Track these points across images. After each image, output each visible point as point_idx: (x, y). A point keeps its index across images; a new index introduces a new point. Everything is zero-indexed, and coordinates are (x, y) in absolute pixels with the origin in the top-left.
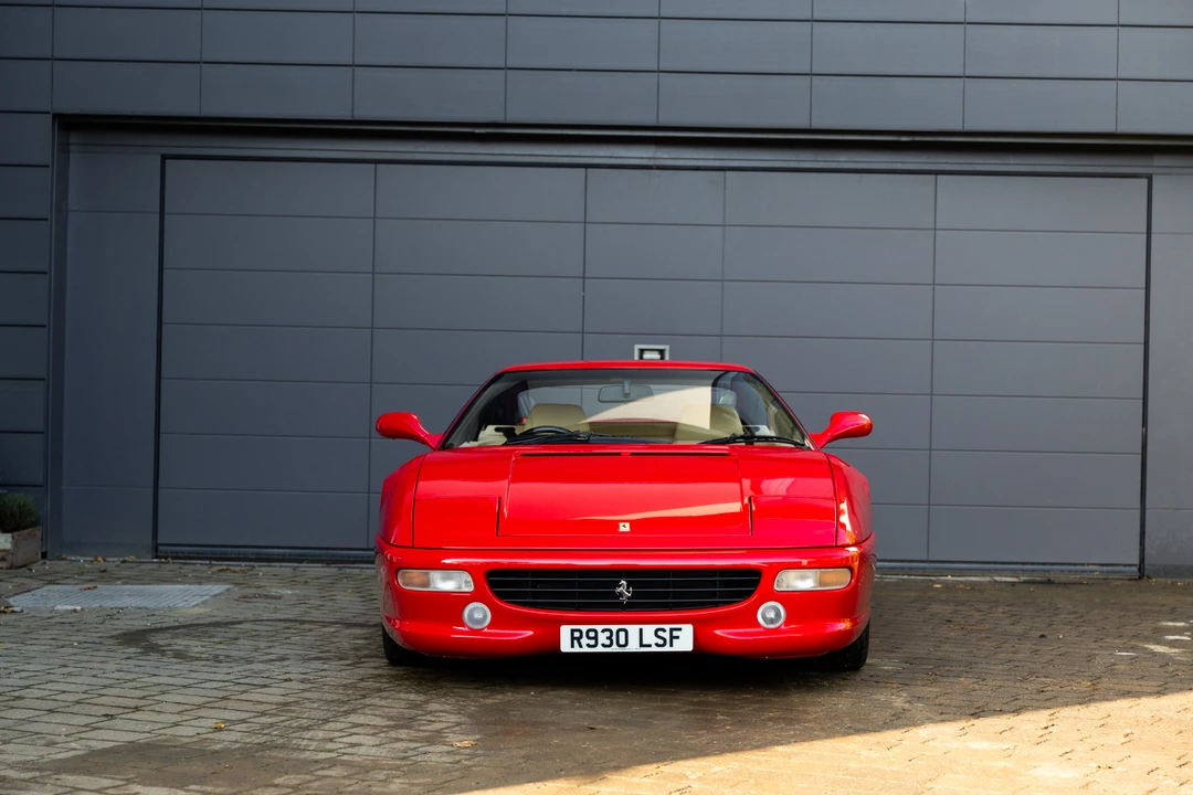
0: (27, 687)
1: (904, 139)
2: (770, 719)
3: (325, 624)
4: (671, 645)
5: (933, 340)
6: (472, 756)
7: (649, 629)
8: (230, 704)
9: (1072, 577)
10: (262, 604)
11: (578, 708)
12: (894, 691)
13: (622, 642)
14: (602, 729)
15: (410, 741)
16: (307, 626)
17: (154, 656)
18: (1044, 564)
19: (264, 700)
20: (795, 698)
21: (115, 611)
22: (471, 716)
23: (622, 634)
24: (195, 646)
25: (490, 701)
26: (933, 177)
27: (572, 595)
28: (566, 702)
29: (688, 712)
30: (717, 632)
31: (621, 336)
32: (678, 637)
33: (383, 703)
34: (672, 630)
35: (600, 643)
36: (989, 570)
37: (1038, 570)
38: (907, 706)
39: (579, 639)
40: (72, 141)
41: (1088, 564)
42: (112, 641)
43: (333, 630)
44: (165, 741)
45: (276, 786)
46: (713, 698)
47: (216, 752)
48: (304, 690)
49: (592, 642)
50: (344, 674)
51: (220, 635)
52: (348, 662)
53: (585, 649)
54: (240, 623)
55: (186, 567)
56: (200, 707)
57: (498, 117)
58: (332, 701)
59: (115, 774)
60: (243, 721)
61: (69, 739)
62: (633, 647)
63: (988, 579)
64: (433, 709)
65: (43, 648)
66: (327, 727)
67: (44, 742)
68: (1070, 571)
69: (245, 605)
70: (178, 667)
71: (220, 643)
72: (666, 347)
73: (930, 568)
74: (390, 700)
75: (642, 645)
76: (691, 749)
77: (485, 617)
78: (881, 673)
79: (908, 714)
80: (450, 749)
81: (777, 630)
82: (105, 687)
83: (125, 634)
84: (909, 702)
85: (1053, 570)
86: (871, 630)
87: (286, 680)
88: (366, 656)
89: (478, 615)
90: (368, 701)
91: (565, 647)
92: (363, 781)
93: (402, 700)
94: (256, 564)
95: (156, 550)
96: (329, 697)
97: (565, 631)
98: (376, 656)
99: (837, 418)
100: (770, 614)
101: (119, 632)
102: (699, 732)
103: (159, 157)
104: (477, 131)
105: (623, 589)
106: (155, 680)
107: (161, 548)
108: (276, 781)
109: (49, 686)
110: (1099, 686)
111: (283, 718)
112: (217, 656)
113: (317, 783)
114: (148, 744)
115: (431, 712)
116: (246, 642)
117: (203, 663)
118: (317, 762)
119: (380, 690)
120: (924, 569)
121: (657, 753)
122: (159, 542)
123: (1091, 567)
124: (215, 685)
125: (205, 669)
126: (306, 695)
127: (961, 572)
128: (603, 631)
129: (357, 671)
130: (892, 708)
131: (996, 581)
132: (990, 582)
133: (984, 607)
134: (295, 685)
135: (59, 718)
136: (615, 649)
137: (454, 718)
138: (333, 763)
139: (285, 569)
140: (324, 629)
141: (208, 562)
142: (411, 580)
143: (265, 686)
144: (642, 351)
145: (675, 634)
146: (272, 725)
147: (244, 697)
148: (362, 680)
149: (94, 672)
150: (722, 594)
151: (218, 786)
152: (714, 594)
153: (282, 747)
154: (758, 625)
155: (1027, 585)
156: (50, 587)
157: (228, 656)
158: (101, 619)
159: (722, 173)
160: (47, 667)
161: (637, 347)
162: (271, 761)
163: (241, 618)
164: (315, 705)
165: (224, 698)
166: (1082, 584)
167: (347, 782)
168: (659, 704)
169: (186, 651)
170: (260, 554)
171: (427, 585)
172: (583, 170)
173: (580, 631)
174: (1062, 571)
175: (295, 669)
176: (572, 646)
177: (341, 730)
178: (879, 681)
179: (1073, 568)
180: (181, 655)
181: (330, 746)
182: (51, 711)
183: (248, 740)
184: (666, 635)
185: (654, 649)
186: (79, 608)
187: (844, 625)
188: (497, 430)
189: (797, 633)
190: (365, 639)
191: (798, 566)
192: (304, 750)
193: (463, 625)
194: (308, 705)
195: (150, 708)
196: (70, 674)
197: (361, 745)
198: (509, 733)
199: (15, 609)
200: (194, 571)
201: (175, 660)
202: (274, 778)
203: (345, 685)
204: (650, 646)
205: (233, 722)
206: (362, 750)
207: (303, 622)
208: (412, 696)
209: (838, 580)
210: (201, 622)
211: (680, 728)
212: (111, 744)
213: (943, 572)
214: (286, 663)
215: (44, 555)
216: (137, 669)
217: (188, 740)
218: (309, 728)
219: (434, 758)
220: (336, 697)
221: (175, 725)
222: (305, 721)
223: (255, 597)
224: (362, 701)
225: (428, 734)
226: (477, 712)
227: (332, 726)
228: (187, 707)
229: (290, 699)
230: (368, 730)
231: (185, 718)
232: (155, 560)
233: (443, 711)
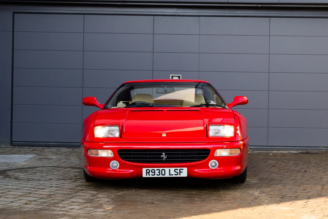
1: (259, 6)
2: (213, 199)
3: (66, 168)
4: (180, 175)
5: (269, 72)
6: (112, 213)
7: (172, 169)
8: (31, 195)
9: (316, 151)
10: (45, 161)
11: (148, 196)
12: (255, 190)
13: (163, 173)
14: (156, 203)
15: (91, 207)
16: (60, 169)
17: (7, 179)
18: (306, 147)
19: (43, 194)
20: (222, 192)
22: (112, 199)
23: (163, 171)
24: (21, 175)
25: (119, 194)
26: (269, 18)
27: (146, 158)
28: (144, 194)
29: (185, 197)
30: (195, 170)
31: (166, 72)
32: (182, 172)
33: (83, 194)
34: (180, 170)
35: (156, 174)
36: (288, 149)
37: (304, 149)
38: (259, 195)
39: (149, 173)
41: (321, 147)
43: (68, 170)
44: (8, 208)
46: (194, 192)
47: (25, 211)
48: (57, 190)
49: (153, 174)
50: (71, 185)
51: (30, 171)
52: (73, 181)
53: (151, 176)
54: (38, 167)
55: (22, 149)
56: (21, 196)
58: (66, 194)
60: (35, 201)
62: (167, 175)
63: (287, 152)
64: (100, 197)
66: (63, 203)
68: (315, 149)
69: (40, 161)
70: (15, 182)
71: (30, 174)
72: (181, 75)
73: (268, 148)
74: (85, 194)
75: (170, 175)
76: (186, 210)
77: (117, 165)
78: (251, 184)
79: (259, 198)
80: (104, 210)
81: (216, 169)
84: (260, 193)
85: (309, 149)
86: (247, 169)
87: (51, 187)
88: (79, 179)
89: (115, 165)
90: (78, 194)
91: (144, 175)
93: (89, 193)
94: (45, 148)
95: (12, 143)
96: (65, 192)
97: (144, 170)
98: (82, 179)
99: (237, 98)
100: (213, 164)
102: (189, 204)
103: (12, 13)
104: (117, 4)
105: (164, 156)
106: (7, 187)
107: (13, 143)
110: (324, 188)
111: (49, 200)
112: (28, 179)
114: (2, 209)
115: (99, 198)
116: (39, 174)
117: (24, 181)
118: (59, 215)
119: (82, 190)
120: (266, 149)
121: (174, 211)
122: (13, 140)
123: (322, 148)
124: (27, 188)
125: (24, 183)
127: (279, 150)
128: (157, 170)
129: (75, 183)
130: (254, 196)
131: (290, 153)
132: (288, 153)
133: (286, 161)
134: (54, 188)
136: (161, 176)
137: (106, 200)
138: (64, 215)
139: (54, 149)
140: (66, 170)
141: (29, 147)
142: (92, 153)
143: (43, 189)
144: (172, 77)
145: (181, 171)
146: (45, 202)
147: (36, 192)
148: (77, 187)
150: (197, 158)
152: (194, 157)
153: (48, 210)
154: (209, 168)
155: (301, 154)
157: (32, 179)
159: (199, 17)
161: (171, 75)
162: (43, 214)
163: (38, 166)
164: (60, 195)
165: (29, 193)
166: (319, 153)
168: (176, 195)
169: (18, 177)
170: (46, 145)
171: (98, 155)
172: (153, 16)
173: (149, 170)
174: (312, 149)
175: (54, 183)
176: (147, 175)
177: (68, 204)
178: (250, 187)
179: (316, 148)
180: (16, 178)
181: (64, 209)
183: (36, 207)
184: (178, 171)
185: (174, 176)
187: (238, 168)
188: (123, 103)
189: (223, 171)
190: (79, 173)
191: (222, 148)
192: (55, 211)
193: (110, 168)
194: (58, 195)
195: (4, 196)
197: (74, 209)
198: (124, 205)
200: (24, 150)
201: (14, 180)
203: (71, 189)
204: (173, 175)
205: (32, 201)
206: (74, 211)
207: (58, 167)
208: (93, 192)
209: (236, 152)
210: (25, 167)
211: (182, 203)
213: (273, 150)
214: (52, 181)
217: (16, 207)
218: (57, 203)
219: (99, 213)
220: (67, 192)
221: (12, 202)
222: (56, 201)
223: (43, 159)
224: (76, 194)
225: (97, 205)
226: (114, 197)
227: (65, 202)
228: (17, 196)
229: (52, 193)
230: (77, 204)
231: (16, 200)
232: (11, 147)
233: (103, 197)
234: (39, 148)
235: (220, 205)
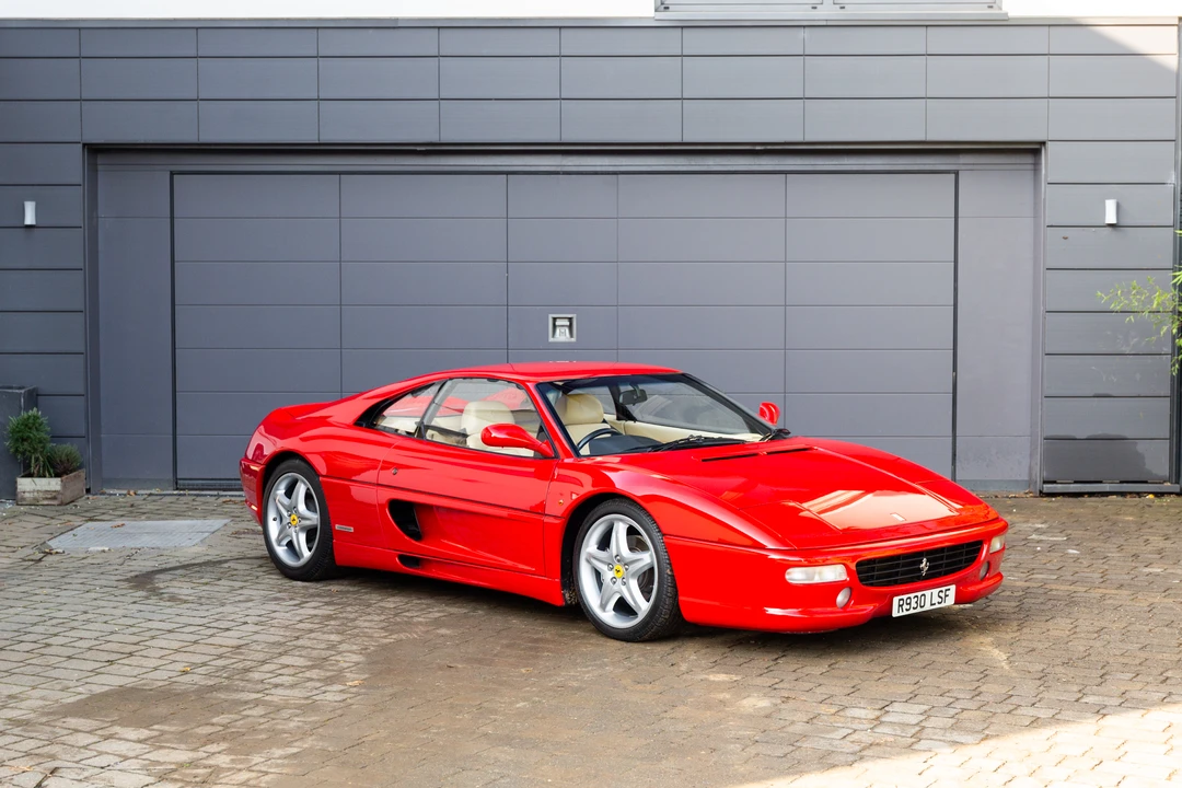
0: (55, 635)
1: (758, 148)
5: (786, 306)
6: (357, 695)
8: (198, 648)
10: (248, 540)
11: (447, 647)
14: (457, 668)
15: (318, 680)
17: (153, 600)
19: (224, 643)
21: (134, 552)
22: (368, 656)
24: (183, 588)
26: (784, 176)
28: (441, 640)
31: (538, 308)
33: (309, 644)
40: (99, 161)
42: (126, 585)
44: (145, 685)
45: (213, 725)
47: (179, 694)
48: (255, 633)
50: (289, 615)
51: (208, 575)
54: (226, 561)
55: (199, 499)
56: (177, 651)
57: (435, 139)
58: (274, 643)
59: (106, 716)
60: (204, 664)
61: (78, 684)
64: (344, 650)
65: (74, 593)
66: (262, 668)
67: (59, 687)
69: (235, 541)
70: (169, 610)
71: (206, 584)
72: (575, 316)
74: (315, 641)
80: (342, 687)
82: (112, 633)
83: (136, 576)
87: (245, 623)
90: (299, 642)
92: (273, 719)
93: (325, 641)
95: (176, 484)
96: (272, 639)
101: (133, 574)
103: (168, 173)
104: (418, 148)
106: (150, 625)
107: (180, 482)
108: (215, 720)
109: (72, 633)
111: (233, 661)
112: (200, 598)
113: (241, 722)
114: (133, 688)
115: (341, 653)
116: (227, 583)
117: (189, 605)
118: (246, 702)
119: (311, 631)
121: (487, 690)
122: (178, 476)
124: (192, 629)
125: (190, 613)
126: (256, 637)
129: (301, 611)
134: (249, 628)
135: (73, 664)
137: (356, 658)
138: (257, 703)
141: (216, 493)
143: (228, 629)
144: (555, 319)
146: (224, 667)
147: (210, 641)
148: (300, 621)
149: (105, 618)
151: (174, 725)
153: (227, 689)
156: (90, 524)
157: (208, 598)
158: (121, 560)
159: (616, 175)
160: (73, 614)
161: (552, 317)
162: (214, 702)
163: (228, 556)
164: (260, 648)
165: (195, 642)
167: (262, 720)
169: (178, 594)
172: (505, 176)
175: (254, 611)
177: (272, 672)
180: (173, 598)
181: (260, 687)
182: (70, 657)
183: (203, 683)
186: (107, 549)
192: (241, 691)
194: (254, 646)
196: (88, 621)
197: (282, 685)
198: (389, 672)
199: (59, 551)
200: (204, 503)
201: (168, 604)
202: (213, 717)
203: (287, 627)
205: (197, 665)
206: (280, 691)
208: (332, 637)
210: (197, 562)
211: (513, 665)
212: (106, 688)
214: (250, 604)
215: (88, 491)
216: (138, 615)
217: (160, 684)
218: (247, 670)
219: (329, 697)
220: (277, 639)
221: (156, 669)
222: (249, 663)
223: (244, 533)
224: (295, 643)
225: (332, 673)
226: (375, 651)
227: (267, 667)
228: (168, 652)
229: (242, 642)
230: (292, 671)
231: (165, 662)
232: (175, 492)
233: (349, 652)
234: (240, 496)
235: (588, 672)
